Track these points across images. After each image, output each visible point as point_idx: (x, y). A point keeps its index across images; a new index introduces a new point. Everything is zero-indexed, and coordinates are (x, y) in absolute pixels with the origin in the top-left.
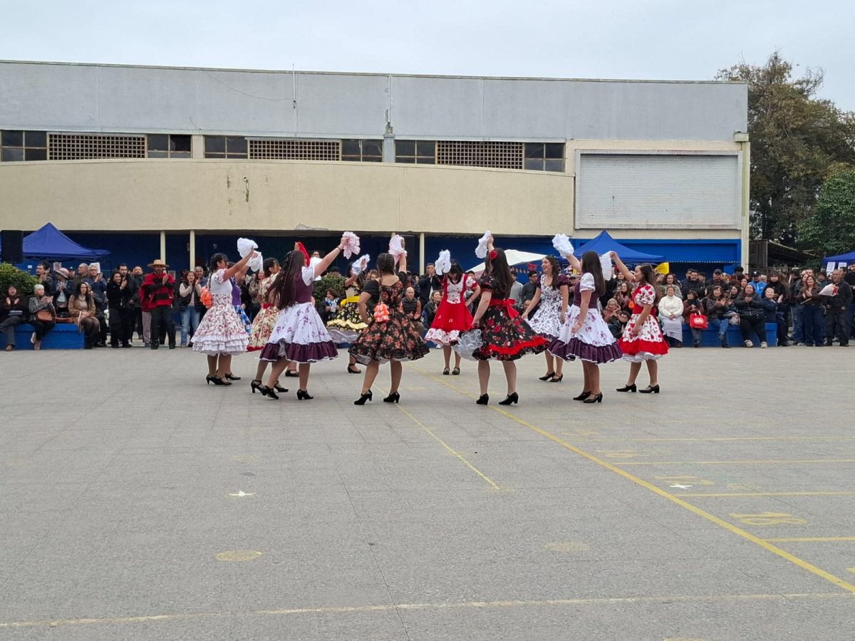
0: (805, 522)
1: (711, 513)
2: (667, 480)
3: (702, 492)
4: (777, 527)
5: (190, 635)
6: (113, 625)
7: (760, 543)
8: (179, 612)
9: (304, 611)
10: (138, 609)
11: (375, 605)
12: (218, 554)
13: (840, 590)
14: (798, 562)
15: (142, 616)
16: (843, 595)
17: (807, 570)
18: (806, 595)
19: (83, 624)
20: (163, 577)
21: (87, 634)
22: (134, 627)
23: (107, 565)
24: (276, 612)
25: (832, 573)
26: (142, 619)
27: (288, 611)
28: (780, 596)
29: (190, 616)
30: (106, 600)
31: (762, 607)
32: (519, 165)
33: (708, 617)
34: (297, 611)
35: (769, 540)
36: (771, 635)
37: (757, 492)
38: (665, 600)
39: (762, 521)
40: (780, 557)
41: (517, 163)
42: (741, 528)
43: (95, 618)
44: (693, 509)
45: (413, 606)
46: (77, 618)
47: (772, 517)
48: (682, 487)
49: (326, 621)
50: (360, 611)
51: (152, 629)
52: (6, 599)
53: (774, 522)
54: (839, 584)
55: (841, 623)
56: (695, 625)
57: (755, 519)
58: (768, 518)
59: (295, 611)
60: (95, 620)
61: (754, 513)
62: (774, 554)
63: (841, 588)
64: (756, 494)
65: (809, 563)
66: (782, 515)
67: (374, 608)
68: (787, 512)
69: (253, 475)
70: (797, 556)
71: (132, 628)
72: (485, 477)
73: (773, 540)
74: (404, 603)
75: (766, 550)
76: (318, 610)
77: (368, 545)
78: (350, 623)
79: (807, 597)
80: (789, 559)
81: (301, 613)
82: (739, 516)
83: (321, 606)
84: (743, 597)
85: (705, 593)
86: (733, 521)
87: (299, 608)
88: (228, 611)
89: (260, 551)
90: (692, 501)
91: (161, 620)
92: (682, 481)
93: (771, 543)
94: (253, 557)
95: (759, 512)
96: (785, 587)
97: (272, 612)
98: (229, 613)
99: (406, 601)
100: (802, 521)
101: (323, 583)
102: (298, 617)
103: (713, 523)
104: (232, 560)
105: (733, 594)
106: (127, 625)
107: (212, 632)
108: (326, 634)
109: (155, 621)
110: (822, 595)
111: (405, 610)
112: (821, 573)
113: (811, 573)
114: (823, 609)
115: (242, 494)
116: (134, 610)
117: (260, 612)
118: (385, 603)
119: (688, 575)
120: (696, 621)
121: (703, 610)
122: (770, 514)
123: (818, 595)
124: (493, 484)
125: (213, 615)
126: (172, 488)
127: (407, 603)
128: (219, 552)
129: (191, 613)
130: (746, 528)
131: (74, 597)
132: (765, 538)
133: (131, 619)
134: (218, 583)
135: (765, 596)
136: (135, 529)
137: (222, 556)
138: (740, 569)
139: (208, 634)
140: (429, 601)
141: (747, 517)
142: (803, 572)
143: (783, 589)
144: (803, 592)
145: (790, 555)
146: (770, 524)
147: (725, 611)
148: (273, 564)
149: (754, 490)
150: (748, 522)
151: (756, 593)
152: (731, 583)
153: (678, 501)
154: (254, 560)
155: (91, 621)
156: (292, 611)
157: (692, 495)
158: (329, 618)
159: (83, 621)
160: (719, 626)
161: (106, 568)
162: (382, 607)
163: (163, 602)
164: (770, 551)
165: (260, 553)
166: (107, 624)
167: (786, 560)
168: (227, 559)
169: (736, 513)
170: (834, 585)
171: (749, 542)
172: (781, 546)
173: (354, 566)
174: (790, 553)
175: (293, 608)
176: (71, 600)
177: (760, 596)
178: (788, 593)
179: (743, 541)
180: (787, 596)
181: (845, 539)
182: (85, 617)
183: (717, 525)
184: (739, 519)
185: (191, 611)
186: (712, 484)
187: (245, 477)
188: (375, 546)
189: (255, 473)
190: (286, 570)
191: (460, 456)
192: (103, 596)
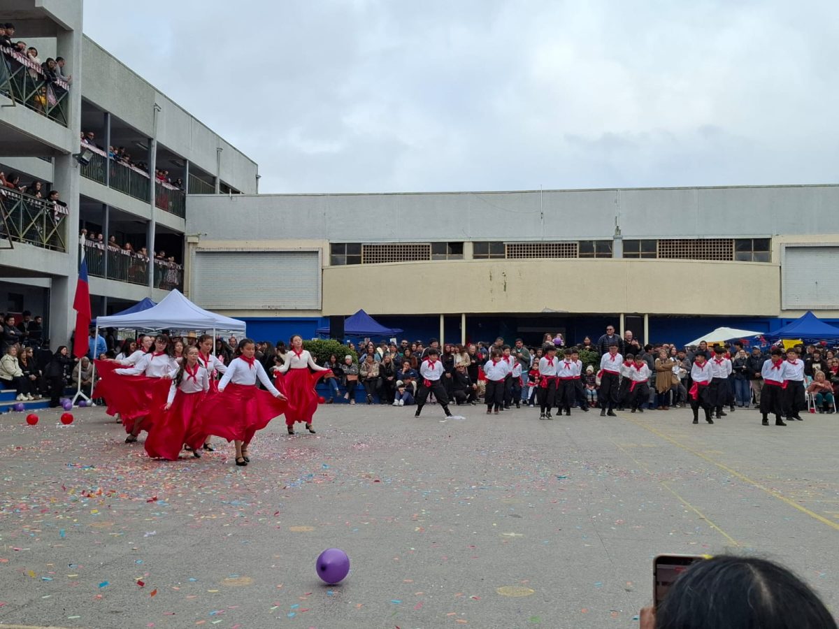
12: (498, 589)
20: (456, 606)
52: (337, 615)
69: (519, 517)
72: (721, 532)
77: (625, 591)
89: (532, 589)
94: (527, 594)
104: (509, 595)
115: (513, 534)
124: (731, 539)
126: (456, 525)
128: (498, 587)
131: (387, 619)
134: (501, 616)
137: (501, 591)
148: (544, 603)
154: (528, 597)
165: (532, 591)
168: (506, 594)
173: (613, 609)
176: (385, 621)
187: (514, 519)
188: (631, 593)
189: (521, 515)
190: (556, 608)
191: (695, 510)
192: (410, 619)
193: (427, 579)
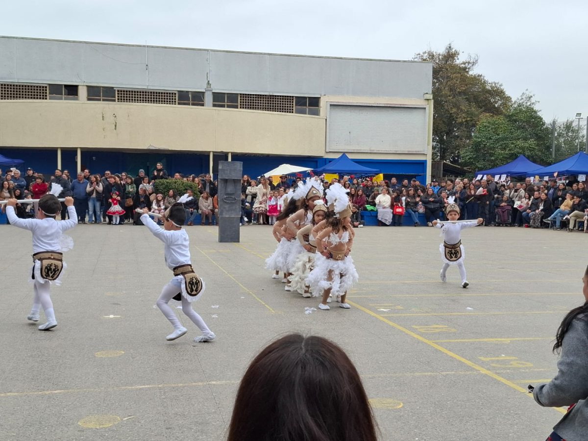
0: (456, 330)
1: (400, 325)
2: (376, 306)
3: (396, 313)
4: (439, 333)
5: (78, 402)
6: (28, 397)
7: (429, 343)
8: (71, 388)
9: (151, 386)
10: (44, 387)
11: (195, 382)
13: (473, 369)
14: (451, 354)
15: (47, 390)
16: (475, 372)
17: (455, 358)
18: (453, 373)
19: (9, 396)
20: (61, 367)
21: (12, 402)
22: (42, 398)
23: (24, 360)
24: (133, 387)
25: (469, 360)
26: (47, 393)
27: (141, 387)
28: (438, 373)
29: (78, 390)
30: (23, 381)
31: (427, 380)
32: (291, 111)
33: (396, 386)
34: (147, 386)
35: (434, 341)
36: (432, 396)
37: (429, 313)
38: (371, 377)
39: (431, 330)
40: (440, 351)
41: (290, 109)
42: (418, 334)
43: (18, 392)
44: (391, 324)
45: (219, 382)
46: (5, 393)
47: (437, 328)
48: (385, 310)
49: (165, 393)
50: (185, 386)
51: (54, 399)
53: (437, 331)
54: (474, 367)
55: (472, 388)
56: (387, 391)
57: (425, 329)
58: (434, 328)
59: (145, 387)
60: (16, 394)
61: (427, 325)
62: (436, 350)
63: (474, 369)
64: (428, 314)
65: (457, 354)
66: (442, 326)
67: (194, 384)
68: (445, 325)
70: (450, 350)
71: (41, 398)
72: (265, 305)
73: (437, 341)
74: (213, 381)
75: (432, 347)
76: (159, 386)
77: (192, 347)
78: (180, 394)
79: (454, 374)
80: (445, 352)
81: (149, 388)
82: (417, 327)
83: (161, 384)
84: (417, 374)
85: (394, 372)
86: (414, 330)
87: (147, 385)
88: (102, 387)
89: (123, 351)
90: (390, 318)
91: (60, 393)
92: (385, 307)
93: (435, 343)
94: (118, 355)
95: (430, 325)
96: (441, 368)
97: (130, 388)
98: (103, 388)
99: (215, 379)
100: (453, 330)
101: (163, 370)
102: (147, 390)
103: (402, 331)
104: (105, 356)
105: (411, 373)
106: (37, 396)
107: (92, 400)
108: (165, 400)
109: (56, 393)
110: (463, 373)
111: (214, 384)
112: (463, 360)
113: (457, 360)
114: (462, 381)
115: (112, 316)
116: (42, 388)
117: (123, 388)
118: (202, 381)
119: (386, 362)
120: (388, 389)
121: (393, 382)
122: (436, 326)
123: (460, 373)
124: (271, 309)
125: (92, 389)
126: (65, 313)
127: (215, 381)
128: (96, 352)
129: (78, 389)
130: (421, 334)
132: (431, 340)
133: (40, 393)
134: (96, 371)
135: (429, 373)
136: (42, 338)
137: (99, 355)
138: (416, 358)
139: (89, 401)
140: (228, 379)
141: (422, 328)
142: (452, 359)
143: (440, 369)
144: (452, 371)
145: (445, 350)
146: (434, 331)
147: (406, 382)
148: (131, 359)
149: (427, 312)
150: (422, 331)
151: (425, 372)
152: (410, 366)
153: (382, 319)
154: (120, 357)
155: (15, 394)
156: (143, 386)
157: (390, 315)
158: (166, 390)
159: (9, 394)
160: (402, 391)
161: (24, 362)
162: (200, 384)
163: (60, 382)
164: (434, 348)
165: (123, 352)
166: (25, 396)
167: (443, 353)
168: (102, 356)
169: (416, 325)
170: (470, 367)
171: (422, 342)
172: (441, 344)
173: (182, 359)
174: (446, 348)
175: (144, 385)
177: (426, 374)
178: (442, 371)
179: (419, 342)
180: (443, 373)
181: (478, 340)
182: (10, 392)
183: (405, 332)
184: (417, 329)
185: (79, 388)
186: (402, 308)
187: (114, 306)
188: (196, 347)
189: (120, 303)
190: (140, 362)
191: (251, 293)
192: (22, 379)
193: (38, 351)
